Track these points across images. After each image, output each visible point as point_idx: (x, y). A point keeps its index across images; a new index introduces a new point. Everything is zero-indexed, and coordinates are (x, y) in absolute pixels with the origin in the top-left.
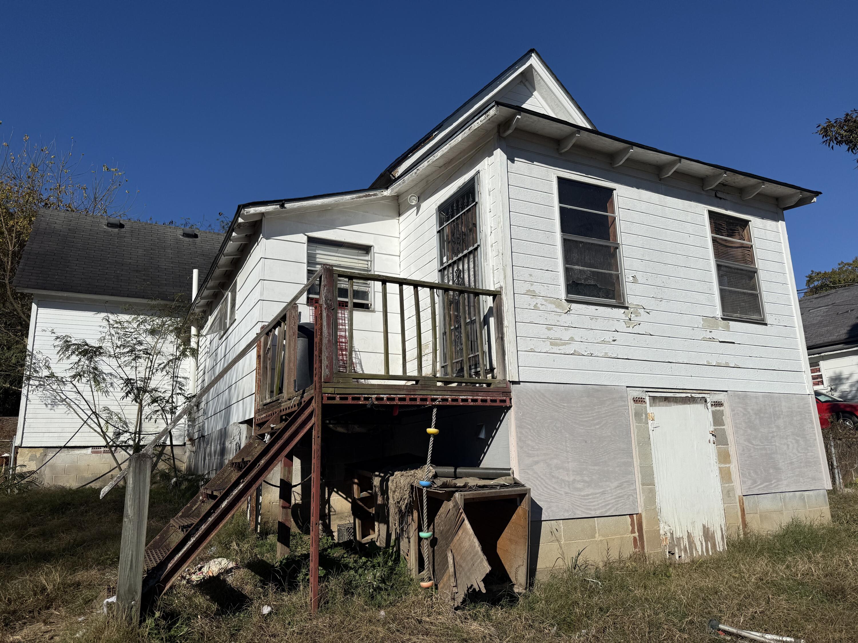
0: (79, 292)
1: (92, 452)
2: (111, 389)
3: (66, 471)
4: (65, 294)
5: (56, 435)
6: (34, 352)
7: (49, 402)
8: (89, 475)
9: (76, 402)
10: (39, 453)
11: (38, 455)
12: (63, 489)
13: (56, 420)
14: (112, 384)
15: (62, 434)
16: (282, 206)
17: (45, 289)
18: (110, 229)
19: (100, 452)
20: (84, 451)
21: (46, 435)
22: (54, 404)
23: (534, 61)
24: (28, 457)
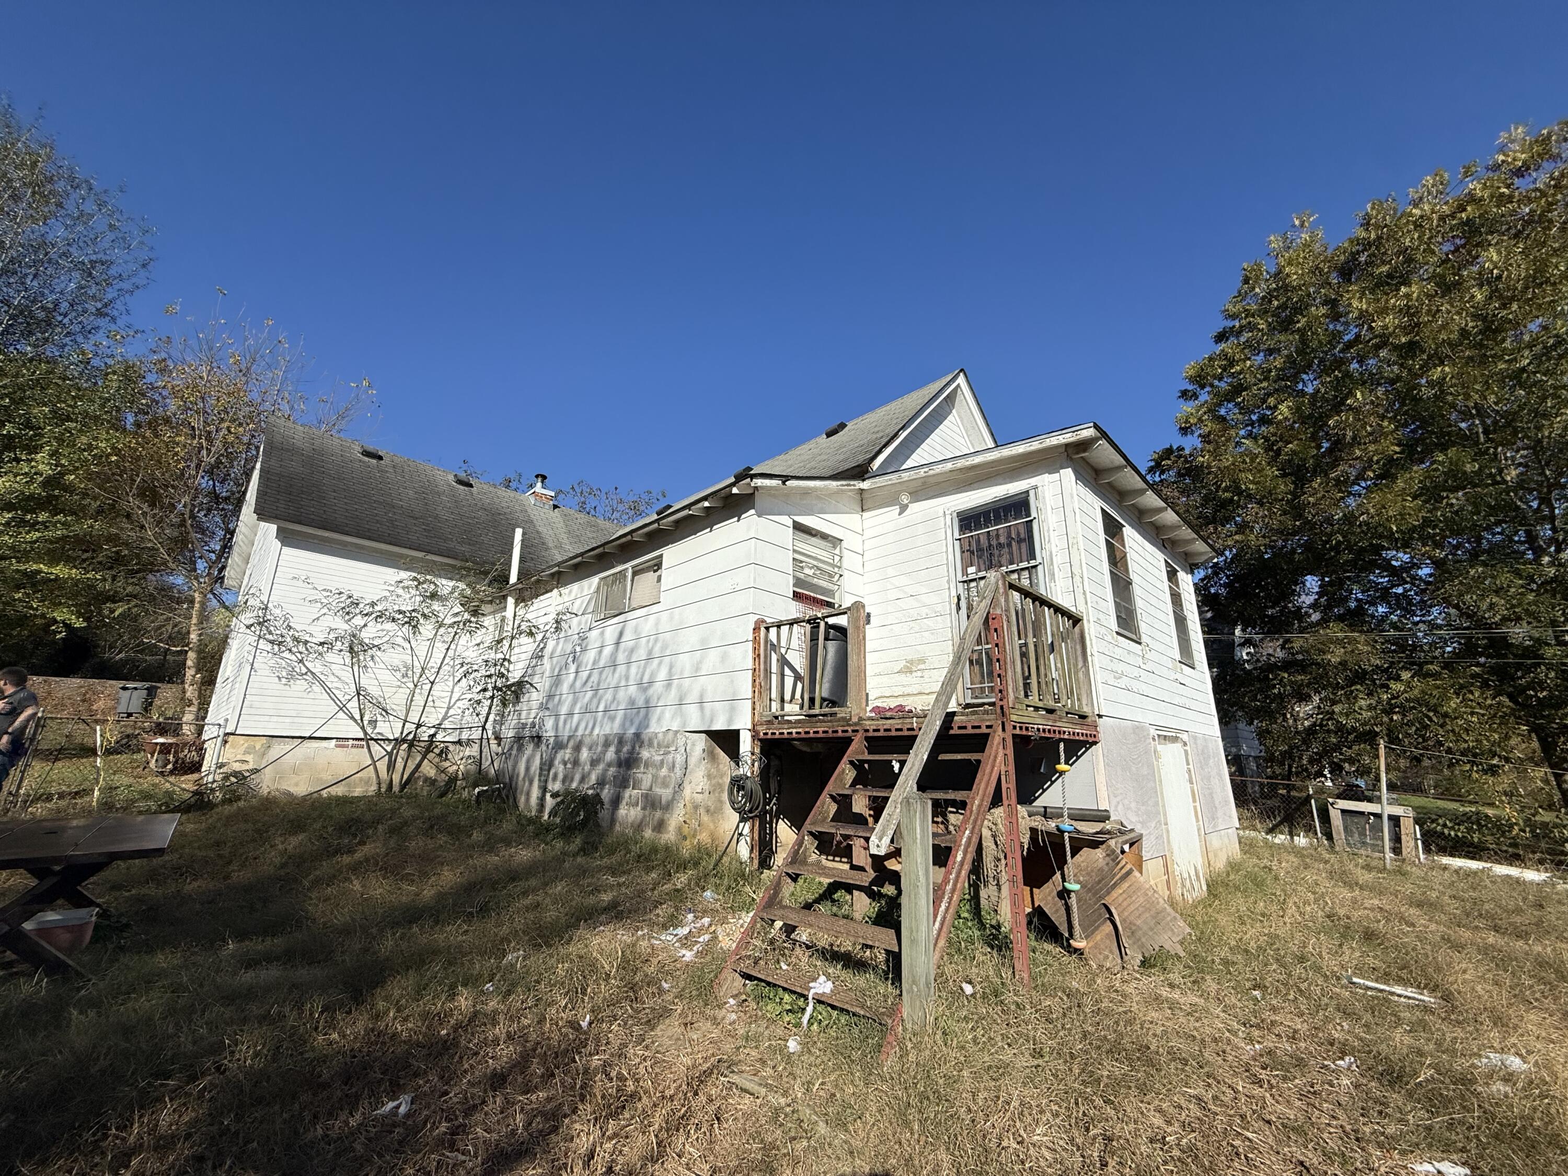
0: (347, 534)
1: (337, 746)
2: (371, 664)
3: (295, 770)
4: (327, 534)
5: (288, 720)
6: (270, 605)
7: (284, 674)
8: (328, 778)
9: (323, 677)
10: (259, 744)
11: (258, 747)
12: (289, 794)
13: (291, 700)
14: (372, 657)
15: (296, 720)
16: (784, 483)
17: (300, 523)
18: (366, 459)
19: (347, 747)
20: (325, 744)
21: (275, 719)
22: (291, 677)
23: (961, 380)
24: (243, 748)
